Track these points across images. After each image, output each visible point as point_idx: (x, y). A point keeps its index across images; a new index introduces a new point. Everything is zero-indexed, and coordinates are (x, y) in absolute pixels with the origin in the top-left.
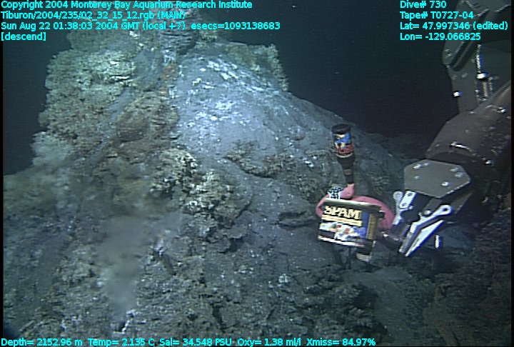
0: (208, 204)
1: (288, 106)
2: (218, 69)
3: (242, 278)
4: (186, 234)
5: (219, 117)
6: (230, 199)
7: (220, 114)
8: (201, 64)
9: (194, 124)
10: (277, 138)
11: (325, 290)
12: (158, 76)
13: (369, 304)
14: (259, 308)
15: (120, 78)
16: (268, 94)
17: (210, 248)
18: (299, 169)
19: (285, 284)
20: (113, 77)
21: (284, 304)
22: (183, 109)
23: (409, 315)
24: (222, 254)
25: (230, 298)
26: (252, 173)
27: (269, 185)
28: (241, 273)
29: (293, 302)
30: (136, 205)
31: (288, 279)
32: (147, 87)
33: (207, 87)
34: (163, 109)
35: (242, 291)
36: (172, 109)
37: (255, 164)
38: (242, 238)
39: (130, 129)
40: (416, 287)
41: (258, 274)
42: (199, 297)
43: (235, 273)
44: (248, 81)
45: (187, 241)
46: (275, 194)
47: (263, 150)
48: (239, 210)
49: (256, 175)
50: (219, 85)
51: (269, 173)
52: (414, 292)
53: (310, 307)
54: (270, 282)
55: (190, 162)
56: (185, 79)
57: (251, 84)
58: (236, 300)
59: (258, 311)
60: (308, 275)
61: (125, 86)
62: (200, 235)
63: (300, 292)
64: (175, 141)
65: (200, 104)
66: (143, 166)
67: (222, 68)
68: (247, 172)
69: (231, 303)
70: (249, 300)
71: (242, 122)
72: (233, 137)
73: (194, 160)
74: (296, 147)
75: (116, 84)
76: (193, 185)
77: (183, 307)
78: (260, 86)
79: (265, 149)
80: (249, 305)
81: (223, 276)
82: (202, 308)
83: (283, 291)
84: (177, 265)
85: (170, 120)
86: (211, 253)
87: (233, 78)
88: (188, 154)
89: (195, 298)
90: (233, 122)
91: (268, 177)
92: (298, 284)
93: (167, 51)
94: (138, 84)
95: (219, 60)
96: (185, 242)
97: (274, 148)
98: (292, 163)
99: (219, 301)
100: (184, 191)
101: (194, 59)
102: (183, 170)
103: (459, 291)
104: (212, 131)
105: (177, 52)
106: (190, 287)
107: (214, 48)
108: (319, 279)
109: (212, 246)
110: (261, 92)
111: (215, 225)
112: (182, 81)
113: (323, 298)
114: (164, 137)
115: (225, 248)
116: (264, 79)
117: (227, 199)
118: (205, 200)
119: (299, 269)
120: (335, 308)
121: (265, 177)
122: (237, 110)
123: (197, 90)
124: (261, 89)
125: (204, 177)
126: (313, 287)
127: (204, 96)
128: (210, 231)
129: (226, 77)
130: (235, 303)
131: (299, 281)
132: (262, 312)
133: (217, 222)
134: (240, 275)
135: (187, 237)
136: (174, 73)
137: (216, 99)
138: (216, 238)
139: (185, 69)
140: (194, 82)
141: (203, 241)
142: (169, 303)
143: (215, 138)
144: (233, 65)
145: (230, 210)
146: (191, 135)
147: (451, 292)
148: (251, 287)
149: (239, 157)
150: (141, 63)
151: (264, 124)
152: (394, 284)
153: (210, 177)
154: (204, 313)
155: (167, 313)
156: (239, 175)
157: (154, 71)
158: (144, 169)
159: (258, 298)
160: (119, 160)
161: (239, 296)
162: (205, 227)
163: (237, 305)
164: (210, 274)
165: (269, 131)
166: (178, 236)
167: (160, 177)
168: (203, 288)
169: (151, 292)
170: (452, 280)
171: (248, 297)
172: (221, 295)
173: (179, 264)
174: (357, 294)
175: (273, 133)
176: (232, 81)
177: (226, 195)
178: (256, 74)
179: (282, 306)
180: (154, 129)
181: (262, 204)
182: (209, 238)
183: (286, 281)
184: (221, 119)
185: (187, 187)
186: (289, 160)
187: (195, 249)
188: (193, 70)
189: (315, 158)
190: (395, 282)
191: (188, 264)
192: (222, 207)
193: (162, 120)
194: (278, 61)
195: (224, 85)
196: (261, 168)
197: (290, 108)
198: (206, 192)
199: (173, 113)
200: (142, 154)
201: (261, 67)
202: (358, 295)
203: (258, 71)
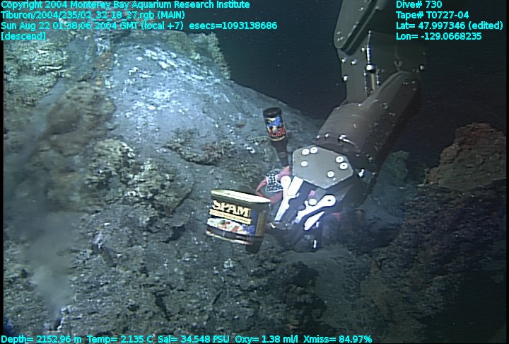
0: (146, 193)
1: (229, 93)
2: (156, 58)
3: (186, 265)
4: (126, 225)
5: (157, 106)
6: (170, 187)
7: (158, 103)
8: (138, 53)
9: (131, 113)
10: (217, 126)
11: (269, 271)
12: (92, 66)
13: (311, 281)
14: (204, 294)
15: (51, 68)
16: (208, 82)
17: (153, 238)
18: (240, 155)
19: (230, 268)
20: (43, 67)
21: (230, 289)
22: (120, 99)
23: (348, 288)
24: (165, 244)
25: (173, 286)
26: (193, 161)
27: (211, 172)
28: (185, 261)
29: (239, 286)
30: (73, 199)
31: (233, 263)
32: (81, 77)
33: (144, 76)
34: (97, 100)
35: (186, 278)
36: (107, 99)
37: (195, 153)
38: (183, 225)
39: (62, 120)
40: (355, 262)
41: (203, 260)
42: (140, 287)
43: (178, 261)
44: (187, 69)
45: (126, 232)
46: (216, 181)
47: (203, 137)
48: (181, 199)
49: (197, 163)
50: (157, 74)
51: (211, 161)
52: (352, 268)
53: (256, 289)
54: (215, 268)
55: (126, 153)
56: (121, 68)
57: (190, 73)
58: (180, 288)
59: (204, 296)
60: (251, 259)
61: (58, 77)
62: (140, 226)
63: (245, 275)
64: (112, 132)
65: (137, 94)
66: (77, 159)
67: (160, 56)
68: (188, 160)
69: (175, 290)
70: (193, 287)
71: (180, 111)
72: (172, 126)
73: (131, 150)
74: (237, 134)
75: (48, 74)
76: (131, 176)
77: (123, 298)
78: (200, 75)
79: (205, 137)
80: (194, 292)
81: (166, 265)
82: (143, 297)
83: (228, 275)
84: (116, 257)
85: (106, 111)
86: (153, 243)
87: (172, 66)
88: (125, 144)
89: (135, 288)
90: (172, 111)
91: (210, 164)
92: (243, 267)
93: (100, 39)
94: (71, 74)
95: (156, 48)
96: (125, 233)
97: (214, 135)
98: (233, 150)
99: (161, 289)
100: (122, 182)
101: (131, 48)
102: (120, 161)
103: (392, 263)
104: (150, 121)
105: (111, 40)
106: (130, 277)
107: (152, 36)
108: (263, 261)
109: (153, 236)
110: (201, 80)
111: (156, 214)
112: (118, 71)
113: (267, 280)
114: (99, 128)
115: (168, 237)
116: (205, 68)
117: (167, 187)
118: (143, 189)
119: (243, 253)
120: (277, 288)
121: (207, 164)
122: (176, 98)
123: (134, 80)
124: (201, 78)
125: (142, 167)
126: (256, 269)
127: (142, 85)
128: (150, 221)
129: (164, 65)
130: (179, 290)
131: (244, 265)
132: (208, 298)
133: (156, 212)
134: (183, 263)
135: (126, 228)
136: (109, 62)
137: (153, 88)
138: (157, 228)
139: (121, 58)
140: (130, 71)
141: (144, 231)
142: (107, 295)
143: (154, 127)
144: (172, 53)
145: (171, 198)
146: (127, 125)
147: (385, 264)
148: (196, 274)
149: (179, 145)
150: (74, 52)
151: (204, 112)
152: (334, 261)
153: (148, 167)
154: (145, 303)
155: (105, 306)
156: (180, 164)
157: (89, 60)
158: (79, 161)
159: (203, 284)
160: (52, 153)
161: (183, 283)
162: (145, 216)
163: (182, 292)
164: (152, 264)
165: (209, 118)
166: (117, 228)
167: (95, 168)
168: (145, 278)
169: (89, 286)
170: (386, 253)
171: (193, 284)
172: (164, 283)
173: (119, 255)
174: (297, 272)
175: (213, 120)
176: (170, 69)
177: (165, 184)
178: (196, 62)
179: (228, 291)
180: (87, 121)
181: (204, 191)
182: (151, 228)
183: (231, 266)
184: (159, 108)
185: (125, 178)
186: (230, 147)
187: (136, 240)
188: (129, 59)
189: (257, 144)
190: (335, 259)
191: (128, 255)
192: (162, 196)
193: (97, 111)
194: (219, 49)
195: (162, 74)
196: (202, 155)
197: (231, 95)
198: (145, 181)
199: (109, 104)
200: (76, 146)
201: (201, 55)
202: (299, 274)
203: (198, 60)
